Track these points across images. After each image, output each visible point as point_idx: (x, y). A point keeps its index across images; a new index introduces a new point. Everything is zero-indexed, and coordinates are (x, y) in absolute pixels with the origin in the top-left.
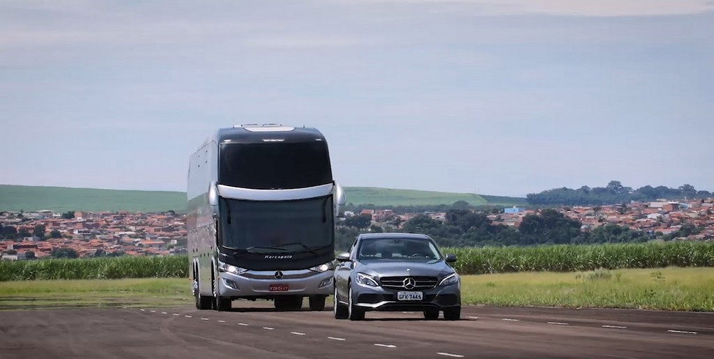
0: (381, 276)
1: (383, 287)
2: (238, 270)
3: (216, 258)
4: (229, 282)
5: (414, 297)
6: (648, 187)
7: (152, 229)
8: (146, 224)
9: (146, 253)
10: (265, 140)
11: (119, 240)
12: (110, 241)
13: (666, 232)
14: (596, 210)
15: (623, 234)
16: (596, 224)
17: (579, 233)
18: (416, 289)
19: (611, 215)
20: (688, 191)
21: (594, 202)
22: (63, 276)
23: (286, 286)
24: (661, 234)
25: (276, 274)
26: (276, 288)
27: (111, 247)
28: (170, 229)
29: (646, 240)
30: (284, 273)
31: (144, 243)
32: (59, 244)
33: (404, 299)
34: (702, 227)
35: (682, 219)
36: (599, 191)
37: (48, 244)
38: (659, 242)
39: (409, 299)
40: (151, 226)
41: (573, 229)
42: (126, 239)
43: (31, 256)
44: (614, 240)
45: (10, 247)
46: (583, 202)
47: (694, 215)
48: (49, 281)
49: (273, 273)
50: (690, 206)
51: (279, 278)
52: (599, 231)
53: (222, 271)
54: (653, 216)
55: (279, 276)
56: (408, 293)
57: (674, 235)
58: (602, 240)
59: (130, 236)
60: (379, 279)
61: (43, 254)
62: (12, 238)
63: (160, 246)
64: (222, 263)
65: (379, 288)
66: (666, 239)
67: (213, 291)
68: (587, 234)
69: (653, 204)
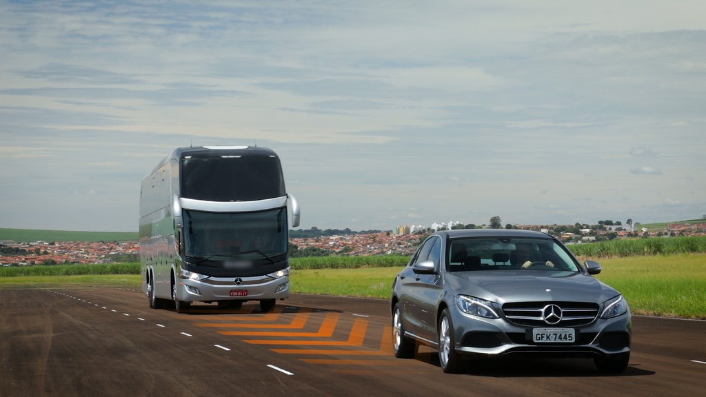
0: (502, 301)
1: (506, 320)
2: (200, 277)
3: (176, 266)
4: (191, 288)
5: (560, 338)
6: (330, 230)
7: (93, 250)
8: (90, 247)
9: (89, 262)
10: (223, 157)
11: (76, 255)
12: (72, 256)
13: (337, 251)
14: (305, 240)
15: (317, 251)
16: (305, 247)
17: (297, 251)
18: (563, 324)
19: (312, 243)
20: (348, 232)
21: (304, 237)
22: (43, 274)
23: (245, 291)
24: (334, 251)
25: (236, 280)
26: (236, 294)
27: (73, 259)
28: (101, 250)
29: (328, 255)
30: (244, 279)
31: (89, 257)
32: (47, 257)
33: (544, 340)
34: (354, 248)
35: (344, 245)
36: (306, 231)
37: (42, 257)
38: (334, 256)
39: (552, 341)
40: (92, 248)
41: (294, 249)
42: (80, 255)
43: (33, 263)
44: (313, 255)
45: (23, 259)
46: (299, 236)
47: (350, 243)
48: (37, 277)
49: (233, 279)
50: (348, 238)
51: (238, 283)
52: (306, 250)
53: (184, 278)
54: (331, 243)
55: (240, 282)
56: (550, 331)
57: (340, 252)
58: (307, 255)
59: (82, 253)
60: (501, 307)
61: (40, 262)
62: (24, 255)
63: (96, 258)
64: (184, 271)
65: (500, 322)
66: (337, 254)
67: (172, 295)
68: (301, 252)
69: (331, 238)
